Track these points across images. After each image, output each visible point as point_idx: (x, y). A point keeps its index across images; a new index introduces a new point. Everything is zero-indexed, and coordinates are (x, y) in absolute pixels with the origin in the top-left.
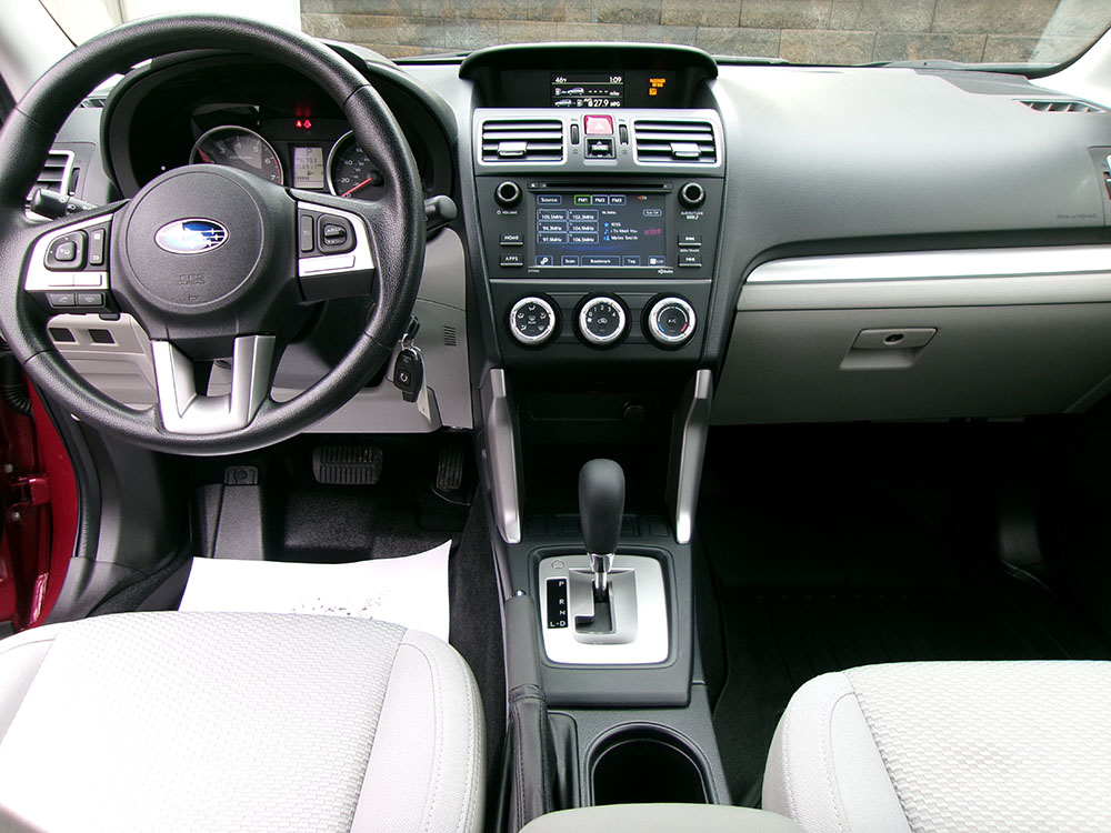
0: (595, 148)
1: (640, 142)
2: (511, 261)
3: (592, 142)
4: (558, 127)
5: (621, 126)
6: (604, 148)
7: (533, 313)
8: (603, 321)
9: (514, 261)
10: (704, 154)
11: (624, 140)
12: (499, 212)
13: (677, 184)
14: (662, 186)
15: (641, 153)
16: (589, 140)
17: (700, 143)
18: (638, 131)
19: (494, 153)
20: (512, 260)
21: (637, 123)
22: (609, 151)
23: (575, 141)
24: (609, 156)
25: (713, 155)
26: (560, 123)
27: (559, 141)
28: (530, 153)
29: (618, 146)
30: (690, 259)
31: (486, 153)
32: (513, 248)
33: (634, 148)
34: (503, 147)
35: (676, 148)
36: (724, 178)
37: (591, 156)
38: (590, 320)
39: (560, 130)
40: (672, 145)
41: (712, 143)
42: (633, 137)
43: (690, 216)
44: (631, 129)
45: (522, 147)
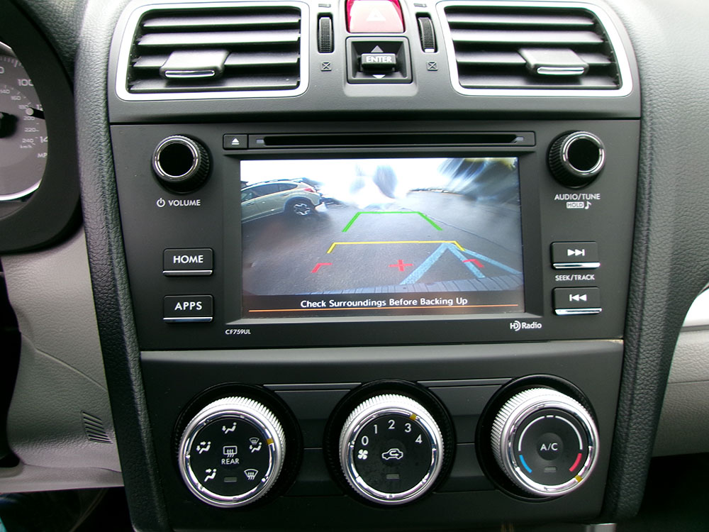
0: (368, 59)
1: (461, 47)
2: (187, 312)
3: (362, 47)
4: (292, 20)
5: (419, 15)
6: (389, 59)
7: (230, 439)
8: (394, 453)
9: (194, 312)
10: (592, 71)
11: (430, 42)
12: (161, 203)
13: (547, 133)
14: (512, 138)
15: (465, 70)
16: (354, 44)
17: (579, 49)
18: (454, 27)
19: (154, 74)
20: (189, 307)
21: (450, 11)
22: (398, 67)
23: (326, 45)
24: (398, 76)
25: (609, 73)
26: (295, 11)
27: (294, 47)
28: (231, 72)
29: (419, 57)
30: (577, 298)
31: (137, 75)
32: (188, 284)
33: (452, 59)
34: (176, 63)
35: (532, 57)
36: (640, 118)
37: (359, 77)
38: (363, 455)
39: (296, 27)
40: (526, 53)
41: (603, 48)
42: (447, 38)
43: (575, 203)
44: (441, 22)
45: (216, 60)
